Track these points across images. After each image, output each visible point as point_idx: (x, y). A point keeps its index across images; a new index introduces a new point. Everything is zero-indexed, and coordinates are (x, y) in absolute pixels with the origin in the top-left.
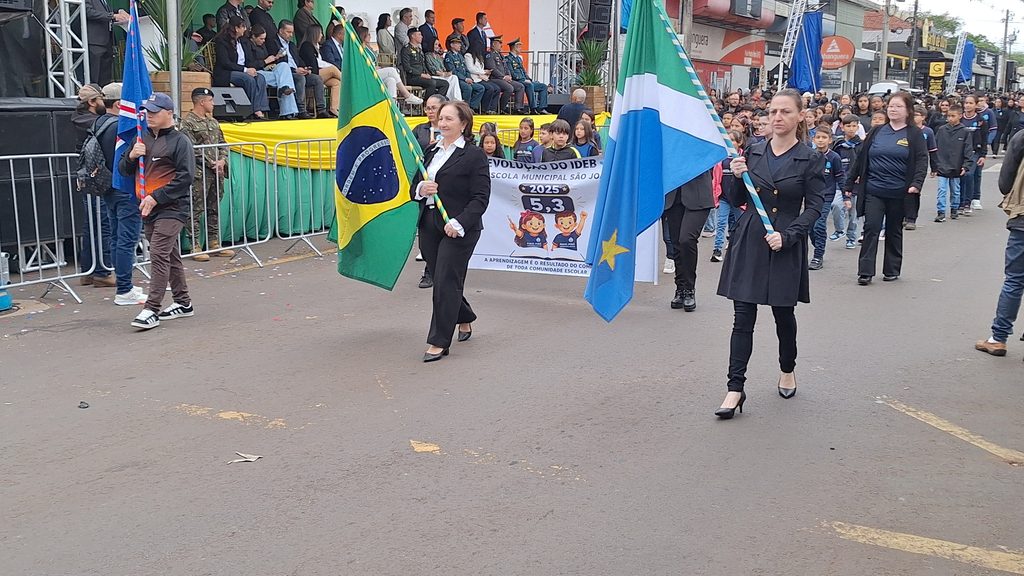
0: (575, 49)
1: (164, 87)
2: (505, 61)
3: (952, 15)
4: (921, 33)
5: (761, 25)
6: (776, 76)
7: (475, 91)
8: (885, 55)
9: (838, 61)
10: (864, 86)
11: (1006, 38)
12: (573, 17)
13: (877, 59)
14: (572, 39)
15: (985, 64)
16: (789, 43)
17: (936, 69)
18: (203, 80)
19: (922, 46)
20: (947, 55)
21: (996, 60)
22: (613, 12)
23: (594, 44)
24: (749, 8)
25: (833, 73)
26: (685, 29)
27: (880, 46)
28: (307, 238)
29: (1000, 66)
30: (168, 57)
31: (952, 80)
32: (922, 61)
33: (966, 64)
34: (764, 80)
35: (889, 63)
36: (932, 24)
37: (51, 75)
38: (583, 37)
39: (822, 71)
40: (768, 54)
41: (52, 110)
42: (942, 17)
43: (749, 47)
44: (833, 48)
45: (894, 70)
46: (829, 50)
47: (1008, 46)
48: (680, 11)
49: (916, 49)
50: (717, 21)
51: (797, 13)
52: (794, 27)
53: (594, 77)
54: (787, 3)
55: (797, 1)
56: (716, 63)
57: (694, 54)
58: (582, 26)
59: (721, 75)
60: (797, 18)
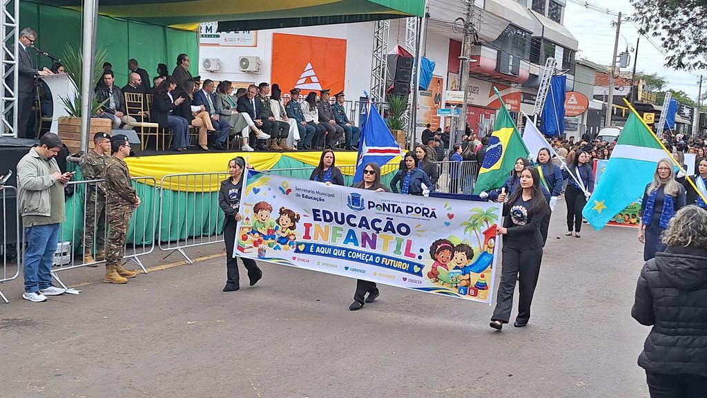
0: (384, 101)
1: (75, 130)
2: (331, 108)
3: (659, 76)
4: (637, 90)
5: (519, 80)
7: (308, 131)
8: (611, 105)
9: (575, 110)
11: (700, 96)
12: (383, 77)
13: (605, 108)
14: (382, 94)
15: (684, 114)
16: (541, 98)
17: (648, 118)
18: (105, 125)
19: (637, 99)
20: (656, 107)
21: (692, 112)
22: (413, 74)
23: (398, 99)
24: (510, 68)
25: (572, 120)
26: (463, 83)
27: (606, 98)
29: (694, 119)
30: (80, 107)
31: (660, 126)
33: (670, 115)
34: (520, 123)
35: (613, 111)
36: (645, 83)
38: (390, 92)
39: (565, 118)
40: (523, 102)
42: (651, 77)
43: (509, 96)
44: (572, 100)
45: (617, 117)
46: (570, 102)
47: (701, 101)
48: (461, 66)
49: (633, 101)
50: (486, 76)
51: (547, 76)
52: (545, 86)
53: (398, 123)
54: (538, 66)
55: (548, 66)
56: (485, 108)
57: (468, 100)
58: (389, 83)
59: (487, 117)
60: (546, 79)
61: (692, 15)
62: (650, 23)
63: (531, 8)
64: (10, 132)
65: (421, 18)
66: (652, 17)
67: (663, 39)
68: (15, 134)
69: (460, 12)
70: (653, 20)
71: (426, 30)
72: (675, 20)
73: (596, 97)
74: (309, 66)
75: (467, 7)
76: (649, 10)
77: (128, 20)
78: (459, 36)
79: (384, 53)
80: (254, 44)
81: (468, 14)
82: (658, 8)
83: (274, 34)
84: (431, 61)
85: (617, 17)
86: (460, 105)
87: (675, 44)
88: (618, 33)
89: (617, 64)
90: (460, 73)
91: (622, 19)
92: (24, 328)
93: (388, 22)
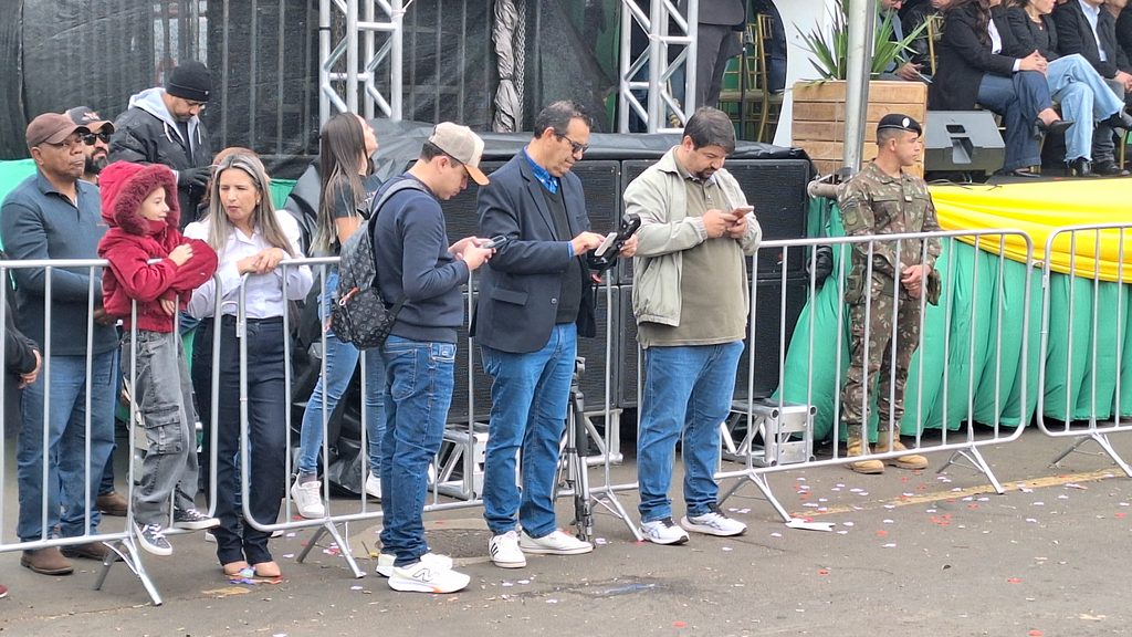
1: (832, 113)
18: (910, 97)
28: (1102, 434)
30: (845, 52)
37: (626, 87)
41: (620, 158)
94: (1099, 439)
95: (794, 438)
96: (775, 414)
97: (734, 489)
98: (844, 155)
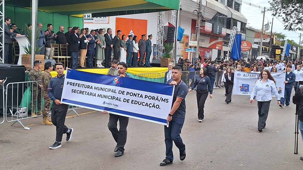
0: (162, 46)
1: (29, 60)
4: (273, 40)
5: (222, 36)
6: (226, 55)
8: (261, 46)
9: (246, 49)
10: (255, 57)
11: (300, 42)
12: (162, 36)
13: (259, 48)
14: (162, 43)
15: (294, 50)
16: (231, 43)
17: (278, 52)
18: (42, 57)
19: (273, 44)
20: (281, 47)
21: (297, 49)
22: (175, 34)
23: (169, 44)
24: (218, 31)
25: (245, 53)
26: (197, 38)
27: (260, 43)
29: (298, 52)
30: (31, 50)
31: (283, 55)
32: (273, 48)
33: (287, 50)
34: (222, 54)
35: (263, 49)
36: (276, 37)
38: (165, 42)
39: (241, 52)
40: (224, 46)
42: (279, 34)
43: (218, 43)
44: (245, 44)
45: (264, 51)
46: (243, 45)
47: (301, 44)
48: (196, 31)
49: (271, 44)
50: (208, 35)
51: (233, 34)
52: (232, 38)
53: (169, 55)
54: (230, 30)
55: (234, 30)
56: (207, 48)
57: (200, 45)
58: (165, 38)
59: (209, 52)
60: (233, 36)
61: (296, 8)
62: (277, 11)
63: (226, 5)
64: (1, 61)
65: (178, 10)
66: (278, 8)
67: (283, 18)
68: (3, 62)
69: (196, 8)
70: (278, 10)
71: (180, 15)
72: (288, 10)
73: (255, 43)
74: (131, 31)
75: (198, 6)
76: (277, 6)
77: (53, 13)
78: (195, 18)
79: (162, 25)
80: (108, 23)
81: (199, 9)
82: (280, 5)
83: (116, 18)
84: (183, 29)
85: (264, 9)
86: (195, 47)
87: (288, 20)
88: (264, 16)
89: (264, 29)
90: (196, 34)
91: (265, 10)
92: (5, 144)
93: (163, 12)
94: (74, 110)
95: (24, 113)
96: (20, 109)
97: (15, 123)
98: (31, 66)
